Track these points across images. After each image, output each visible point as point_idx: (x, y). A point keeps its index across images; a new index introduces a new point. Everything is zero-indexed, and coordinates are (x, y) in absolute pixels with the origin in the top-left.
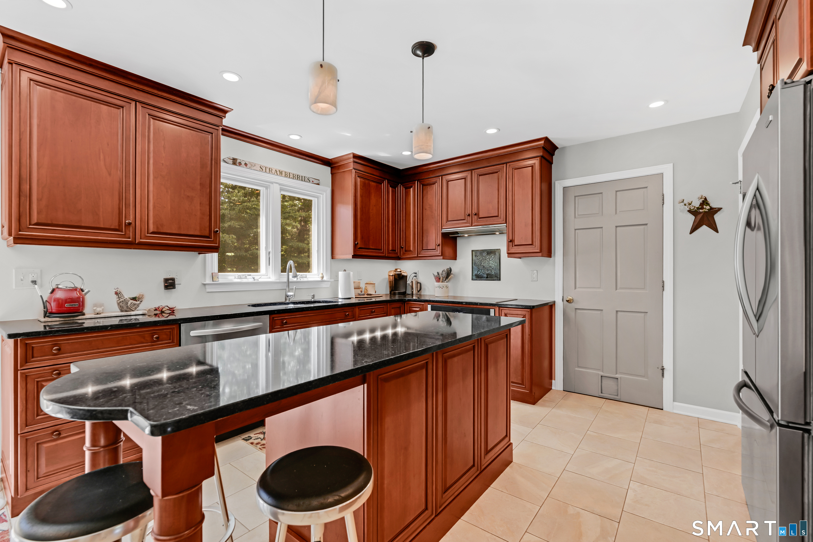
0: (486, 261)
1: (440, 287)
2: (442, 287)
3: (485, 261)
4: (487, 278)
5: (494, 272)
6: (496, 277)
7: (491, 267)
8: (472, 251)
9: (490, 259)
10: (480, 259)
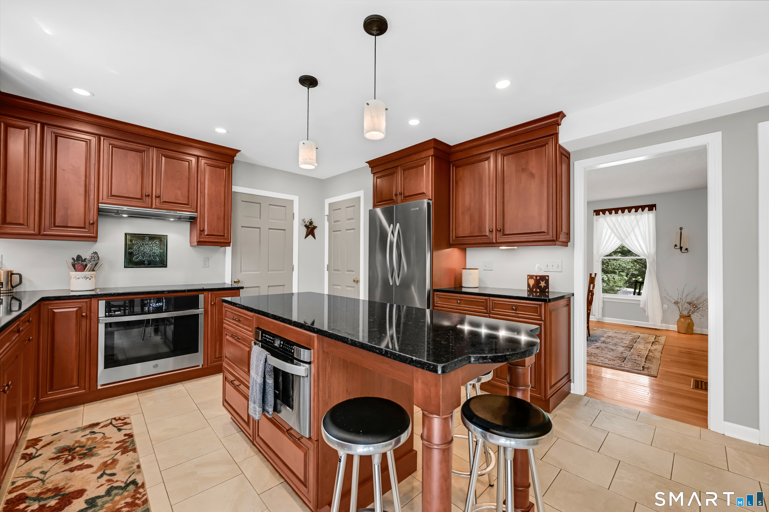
0: (148, 246)
1: (87, 278)
2: (90, 277)
3: (146, 247)
4: (148, 264)
5: (159, 258)
6: (162, 263)
7: (154, 253)
8: (126, 234)
9: (153, 245)
10: (138, 244)
